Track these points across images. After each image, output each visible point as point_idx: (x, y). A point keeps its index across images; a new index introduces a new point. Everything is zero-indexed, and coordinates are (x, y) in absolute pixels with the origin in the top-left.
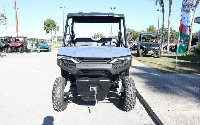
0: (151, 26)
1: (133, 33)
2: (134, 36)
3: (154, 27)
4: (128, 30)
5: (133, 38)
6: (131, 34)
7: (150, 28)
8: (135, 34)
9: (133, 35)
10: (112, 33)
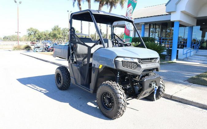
0: (56, 26)
1: (37, 32)
2: (39, 36)
3: (59, 27)
4: (31, 29)
5: (37, 39)
6: (35, 34)
7: (55, 28)
8: (39, 34)
9: (37, 35)
10: (19, 32)
